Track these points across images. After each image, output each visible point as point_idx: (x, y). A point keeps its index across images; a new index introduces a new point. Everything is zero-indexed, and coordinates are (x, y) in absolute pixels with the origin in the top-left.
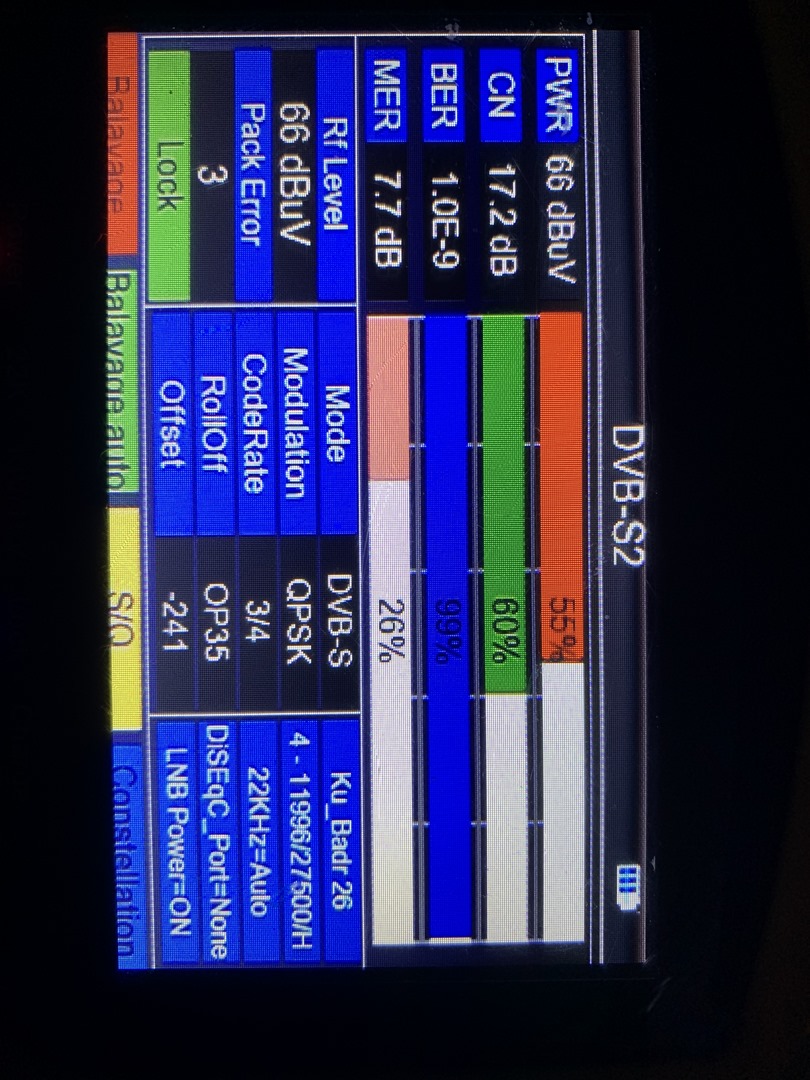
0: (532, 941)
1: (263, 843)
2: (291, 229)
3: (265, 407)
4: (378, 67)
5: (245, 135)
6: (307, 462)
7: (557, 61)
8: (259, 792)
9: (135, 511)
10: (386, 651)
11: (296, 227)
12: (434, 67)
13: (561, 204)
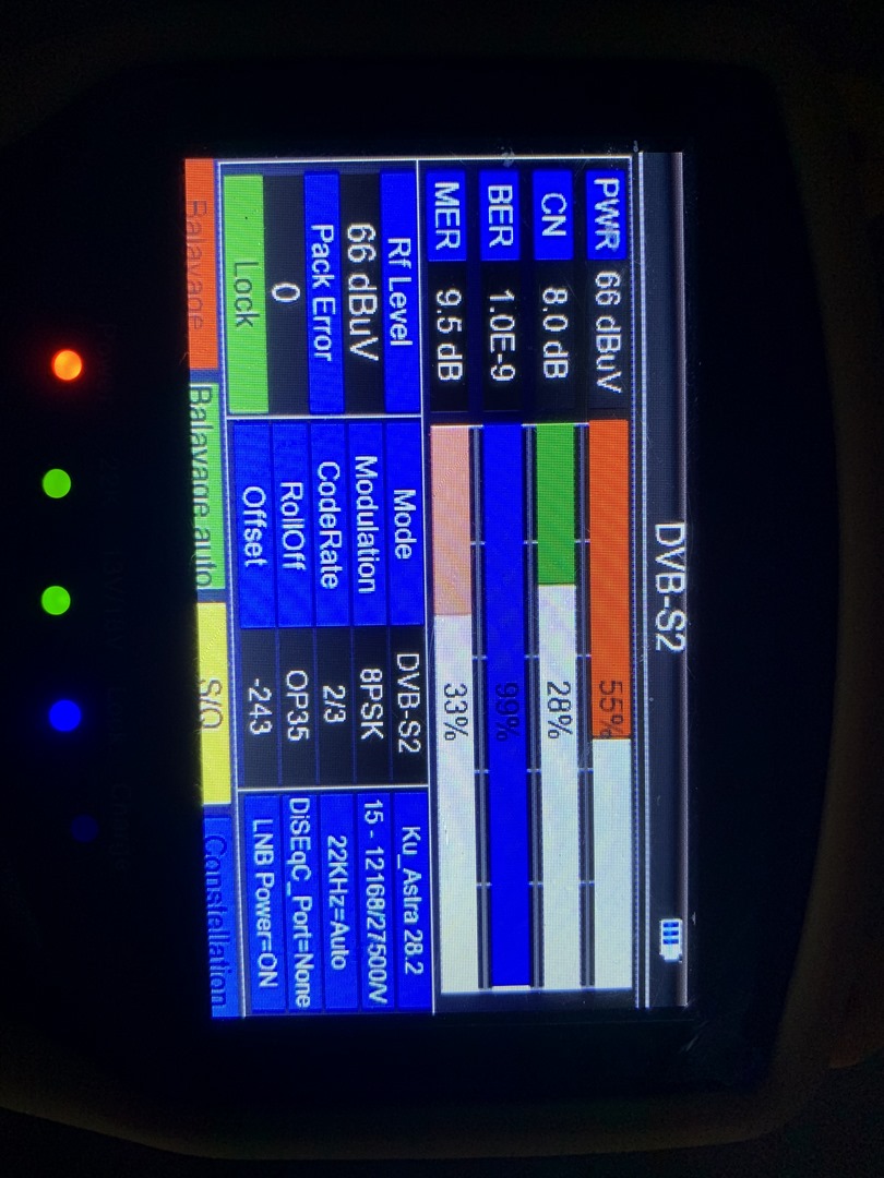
0: (585, 988)
1: (342, 903)
2: (359, 345)
3: (339, 510)
4: (438, 189)
5: (315, 255)
6: (378, 559)
7: (605, 182)
8: (338, 857)
9: (223, 606)
10: (451, 730)
11: (364, 343)
12: (491, 188)
13: (610, 319)
